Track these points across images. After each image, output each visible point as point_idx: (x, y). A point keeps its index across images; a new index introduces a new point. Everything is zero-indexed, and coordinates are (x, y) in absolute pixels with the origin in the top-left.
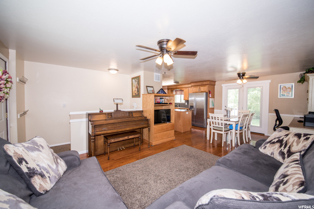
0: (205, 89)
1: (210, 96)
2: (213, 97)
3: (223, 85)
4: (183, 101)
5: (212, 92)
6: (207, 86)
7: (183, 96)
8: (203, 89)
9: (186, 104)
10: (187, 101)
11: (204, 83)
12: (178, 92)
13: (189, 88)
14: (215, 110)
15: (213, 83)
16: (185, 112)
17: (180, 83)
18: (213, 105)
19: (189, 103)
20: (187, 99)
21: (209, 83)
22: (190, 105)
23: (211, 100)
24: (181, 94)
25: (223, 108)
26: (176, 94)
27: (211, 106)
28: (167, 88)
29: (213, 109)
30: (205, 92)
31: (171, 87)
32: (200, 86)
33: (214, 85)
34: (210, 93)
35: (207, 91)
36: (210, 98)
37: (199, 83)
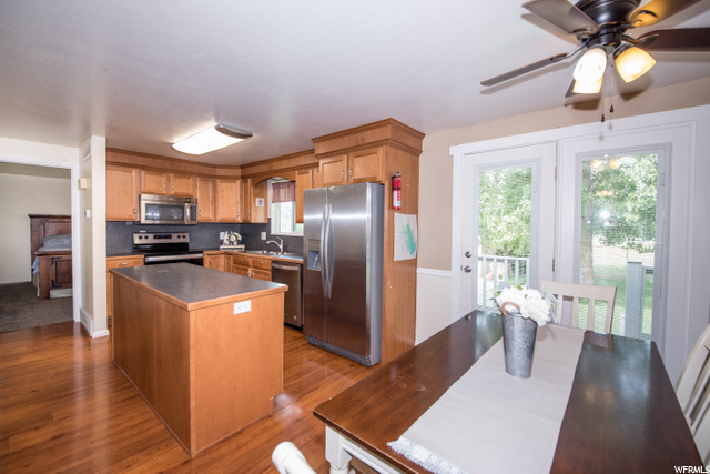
0: (373, 165)
1: (397, 204)
2: (412, 207)
3: (456, 151)
5: (404, 183)
6: (381, 150)
8: (361, 167)
11: (370, 137)
12: (282, 193)
14: (419, 270)
15: (411, 142)
17: (255, 134)
18: (413, 247)
21: (387, 132)
23: (401, 221)
25: (458, 260)
26: (277, 200)
27: (401, 253)
28: (238, 172)
29: (413, 263)
30: (373, 181)
31: (251, 171)
32: (351, 155)
33: (417, 152)
34: (393, 188)
35: (382, 177)
36: (396, 214)
37: (346, 138)
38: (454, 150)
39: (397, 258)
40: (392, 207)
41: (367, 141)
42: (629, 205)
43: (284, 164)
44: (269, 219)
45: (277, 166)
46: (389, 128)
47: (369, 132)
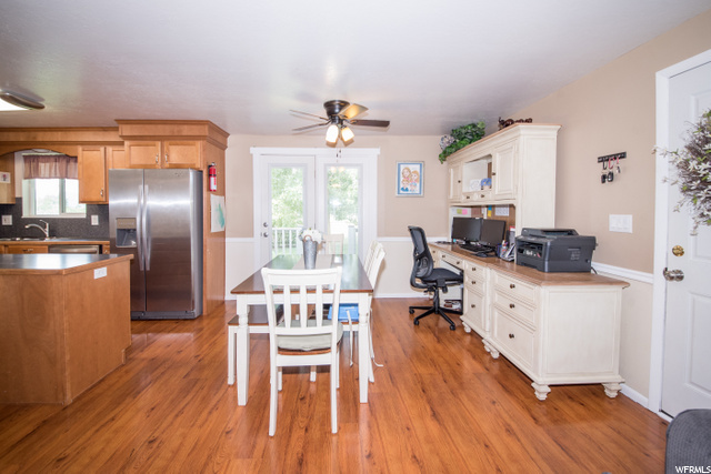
0: (195, 154)
1: (213, 187)
2: (222, 191)
3: (255, 151)
4: (77, 209)
5: (218, 171)
6: (199, 144)
7: (73, 186)
8: (176, 154)
9: (95, 220)
10: (102, 209)
11: (186, 130)
12: (44, 167)
13: (110, 149)
14: (227, 240)
16: (89, 269)
17: (50, 107)
18: (223, 222)
19: (113, 215)
20: (97, 197)
21: (205, 131)
22: (114, 225)
23: (215, 200)
24: (64, 176)
26: (32, 174)
27: (216, 228)
29: (222, 234)
30: (192, 168)
32: (166, 143)
33: (224, 147)
34: (210, 175)
35: (200, 164)
36: (212, 196)
37: (160, 127)
38: (253, 150)
39: (213, 230)
40: (209, 190)
41: (184, 134)
42: (349, 193)
43: (58, 136)
44: (20, 199)
45: (41, 137)
46: (206, 128)
47: (186, 127)
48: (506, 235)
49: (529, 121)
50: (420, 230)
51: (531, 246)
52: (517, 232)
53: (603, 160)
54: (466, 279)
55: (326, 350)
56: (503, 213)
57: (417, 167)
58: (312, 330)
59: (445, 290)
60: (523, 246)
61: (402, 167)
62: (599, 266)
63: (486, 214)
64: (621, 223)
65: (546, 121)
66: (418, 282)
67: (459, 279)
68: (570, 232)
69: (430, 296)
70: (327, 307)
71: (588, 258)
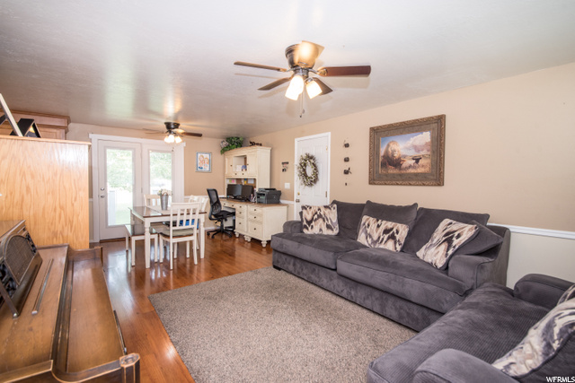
48: (253, 191)
49: (261, 145)
50: (215, 191)
51: (261, 194)
52: (257, 190)
53: (283, 163)
54: (237, 212)
55: (192, 235)
56: (251, 182)
57: (207, 156)
58: (181, 228)
59: (226, 220)
60: (259, 195)
61: (199, 155)
62: (282, 201)
63: (244, 183)
64: (287, 186)
65: (267, 146)
66: (213, 217)
67: (234, 214)
68: (274, 189)
69: (219, 224)
70: (193, 220)
71: (279, 199)
